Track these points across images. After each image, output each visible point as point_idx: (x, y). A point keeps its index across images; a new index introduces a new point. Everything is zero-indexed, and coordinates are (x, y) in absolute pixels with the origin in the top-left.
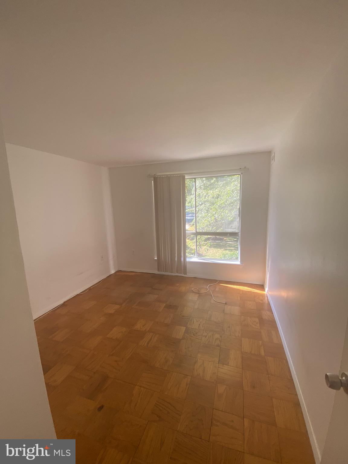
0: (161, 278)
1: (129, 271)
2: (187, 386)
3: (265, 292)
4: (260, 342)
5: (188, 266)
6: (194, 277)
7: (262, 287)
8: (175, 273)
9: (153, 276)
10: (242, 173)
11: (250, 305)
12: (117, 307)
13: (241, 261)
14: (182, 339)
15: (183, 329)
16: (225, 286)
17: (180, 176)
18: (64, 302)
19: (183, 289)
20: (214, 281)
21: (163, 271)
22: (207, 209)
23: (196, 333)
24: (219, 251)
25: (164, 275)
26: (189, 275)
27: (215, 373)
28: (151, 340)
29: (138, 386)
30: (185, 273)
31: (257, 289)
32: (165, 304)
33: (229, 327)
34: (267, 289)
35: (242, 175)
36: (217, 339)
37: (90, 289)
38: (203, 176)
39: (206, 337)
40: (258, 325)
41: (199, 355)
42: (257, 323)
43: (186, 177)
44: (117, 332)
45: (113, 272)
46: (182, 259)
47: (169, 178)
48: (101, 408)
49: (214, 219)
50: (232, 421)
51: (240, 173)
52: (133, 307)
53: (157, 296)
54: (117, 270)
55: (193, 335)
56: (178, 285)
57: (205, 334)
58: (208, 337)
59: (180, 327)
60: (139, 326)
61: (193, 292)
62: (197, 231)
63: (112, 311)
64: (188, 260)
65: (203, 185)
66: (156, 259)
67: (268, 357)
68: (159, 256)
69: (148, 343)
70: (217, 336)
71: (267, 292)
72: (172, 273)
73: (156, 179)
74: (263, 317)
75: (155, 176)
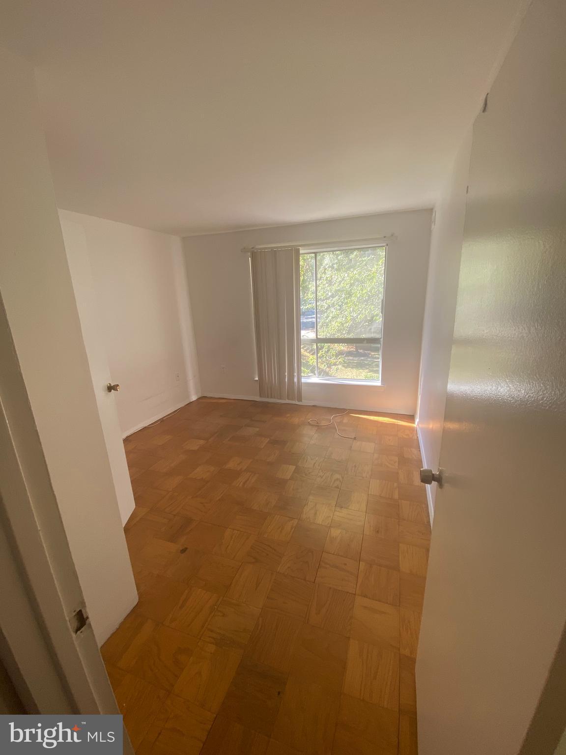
0: (265, 407)
1: (216, 396)
2: (292, 528)
3: (414, 425)
4: (395, 484)
5: (303, 388)
6: (313, 406)
7: (411, 418)
8: (285, 400)
9: (254, 403)
10: (387, 245)
11: (389, 440)
12: (202, 442)
13: (382, 382)
14: (290, 479)
15: (292, 468)
16: (358, 417)
17: (292, 250)
18: (127, 437)
19: (296, 420)
20: (343, 410)
21: (268, 397)
22: (340, 303)
23: (309, 473)
24: (361, 373)
25: (268, 403)
26: (304, 402)
27: (330, 517)
28: (248, 479)
29: (230, 528)
30: (300, 399)
31: (404, 421)
32: (269, 439)
33: (355, 466)
34: (417, 420)
35: (387, 247)
36: (337, 479)
37: (162, 420)
38: (336, 249)
39: (322, 477)
40: (397, 464)
41: (311, 497)
42: (395, 463)
43: (301, 251)
44: (201, 472)
45: (194, 398)
46: (296, 380)
47: (274, 253)
48: (184, 551)
49: (350, 319)
50: (345, 564)
51: (384, 244)
52: (224, 442)
53: (258, 429)
54: (200, 395)
55: (304, 475)
56: (288, 415)
57: (321, 474)
58: (324, 478)
59: (288, 466)
60: (231, 465)
61: (309, 424)
62: (318, 337)
63: (195, 448)
64: (303, 380)
65: (336, 263)
66: (257, 379)
67: (402, 501)
68: (260, 376)
69: (244, 484)
70: (337, 476)
71: (418, 425)
72: (280, 399)
73: (254, 255)
74: (405, 456)
75: (253, 249)
